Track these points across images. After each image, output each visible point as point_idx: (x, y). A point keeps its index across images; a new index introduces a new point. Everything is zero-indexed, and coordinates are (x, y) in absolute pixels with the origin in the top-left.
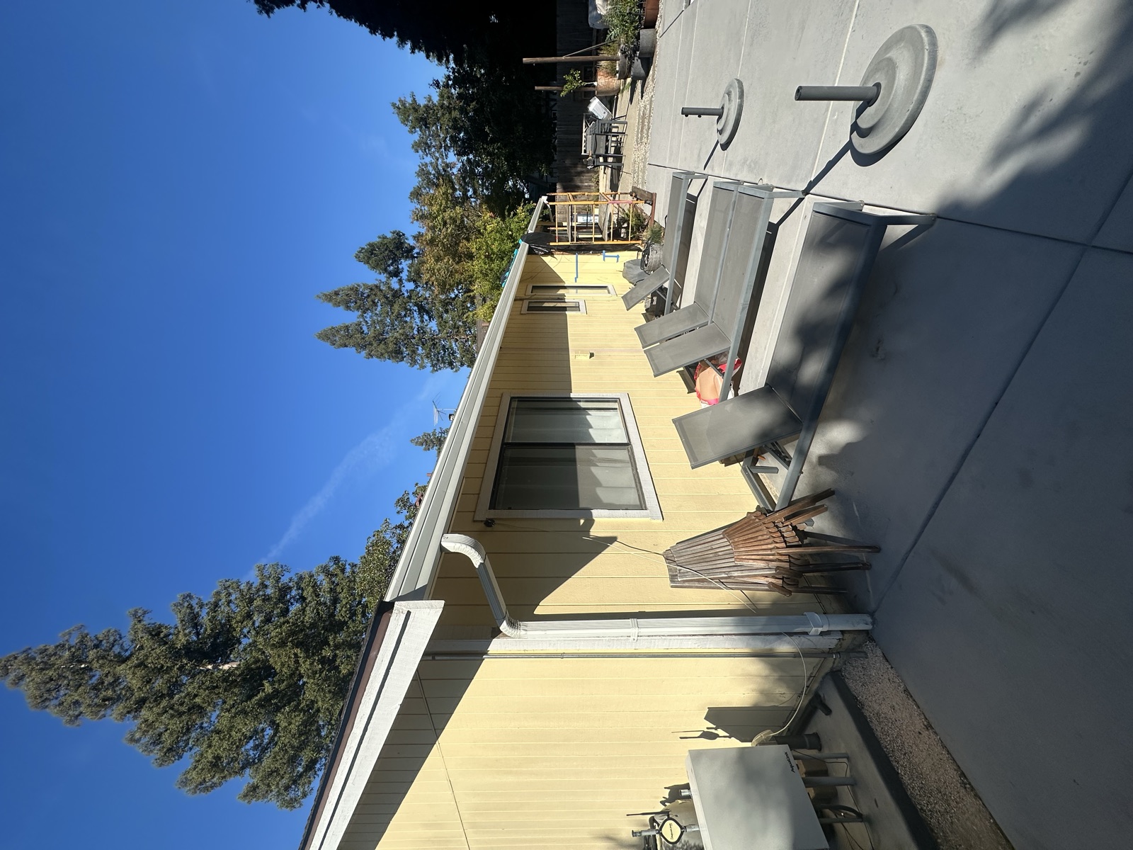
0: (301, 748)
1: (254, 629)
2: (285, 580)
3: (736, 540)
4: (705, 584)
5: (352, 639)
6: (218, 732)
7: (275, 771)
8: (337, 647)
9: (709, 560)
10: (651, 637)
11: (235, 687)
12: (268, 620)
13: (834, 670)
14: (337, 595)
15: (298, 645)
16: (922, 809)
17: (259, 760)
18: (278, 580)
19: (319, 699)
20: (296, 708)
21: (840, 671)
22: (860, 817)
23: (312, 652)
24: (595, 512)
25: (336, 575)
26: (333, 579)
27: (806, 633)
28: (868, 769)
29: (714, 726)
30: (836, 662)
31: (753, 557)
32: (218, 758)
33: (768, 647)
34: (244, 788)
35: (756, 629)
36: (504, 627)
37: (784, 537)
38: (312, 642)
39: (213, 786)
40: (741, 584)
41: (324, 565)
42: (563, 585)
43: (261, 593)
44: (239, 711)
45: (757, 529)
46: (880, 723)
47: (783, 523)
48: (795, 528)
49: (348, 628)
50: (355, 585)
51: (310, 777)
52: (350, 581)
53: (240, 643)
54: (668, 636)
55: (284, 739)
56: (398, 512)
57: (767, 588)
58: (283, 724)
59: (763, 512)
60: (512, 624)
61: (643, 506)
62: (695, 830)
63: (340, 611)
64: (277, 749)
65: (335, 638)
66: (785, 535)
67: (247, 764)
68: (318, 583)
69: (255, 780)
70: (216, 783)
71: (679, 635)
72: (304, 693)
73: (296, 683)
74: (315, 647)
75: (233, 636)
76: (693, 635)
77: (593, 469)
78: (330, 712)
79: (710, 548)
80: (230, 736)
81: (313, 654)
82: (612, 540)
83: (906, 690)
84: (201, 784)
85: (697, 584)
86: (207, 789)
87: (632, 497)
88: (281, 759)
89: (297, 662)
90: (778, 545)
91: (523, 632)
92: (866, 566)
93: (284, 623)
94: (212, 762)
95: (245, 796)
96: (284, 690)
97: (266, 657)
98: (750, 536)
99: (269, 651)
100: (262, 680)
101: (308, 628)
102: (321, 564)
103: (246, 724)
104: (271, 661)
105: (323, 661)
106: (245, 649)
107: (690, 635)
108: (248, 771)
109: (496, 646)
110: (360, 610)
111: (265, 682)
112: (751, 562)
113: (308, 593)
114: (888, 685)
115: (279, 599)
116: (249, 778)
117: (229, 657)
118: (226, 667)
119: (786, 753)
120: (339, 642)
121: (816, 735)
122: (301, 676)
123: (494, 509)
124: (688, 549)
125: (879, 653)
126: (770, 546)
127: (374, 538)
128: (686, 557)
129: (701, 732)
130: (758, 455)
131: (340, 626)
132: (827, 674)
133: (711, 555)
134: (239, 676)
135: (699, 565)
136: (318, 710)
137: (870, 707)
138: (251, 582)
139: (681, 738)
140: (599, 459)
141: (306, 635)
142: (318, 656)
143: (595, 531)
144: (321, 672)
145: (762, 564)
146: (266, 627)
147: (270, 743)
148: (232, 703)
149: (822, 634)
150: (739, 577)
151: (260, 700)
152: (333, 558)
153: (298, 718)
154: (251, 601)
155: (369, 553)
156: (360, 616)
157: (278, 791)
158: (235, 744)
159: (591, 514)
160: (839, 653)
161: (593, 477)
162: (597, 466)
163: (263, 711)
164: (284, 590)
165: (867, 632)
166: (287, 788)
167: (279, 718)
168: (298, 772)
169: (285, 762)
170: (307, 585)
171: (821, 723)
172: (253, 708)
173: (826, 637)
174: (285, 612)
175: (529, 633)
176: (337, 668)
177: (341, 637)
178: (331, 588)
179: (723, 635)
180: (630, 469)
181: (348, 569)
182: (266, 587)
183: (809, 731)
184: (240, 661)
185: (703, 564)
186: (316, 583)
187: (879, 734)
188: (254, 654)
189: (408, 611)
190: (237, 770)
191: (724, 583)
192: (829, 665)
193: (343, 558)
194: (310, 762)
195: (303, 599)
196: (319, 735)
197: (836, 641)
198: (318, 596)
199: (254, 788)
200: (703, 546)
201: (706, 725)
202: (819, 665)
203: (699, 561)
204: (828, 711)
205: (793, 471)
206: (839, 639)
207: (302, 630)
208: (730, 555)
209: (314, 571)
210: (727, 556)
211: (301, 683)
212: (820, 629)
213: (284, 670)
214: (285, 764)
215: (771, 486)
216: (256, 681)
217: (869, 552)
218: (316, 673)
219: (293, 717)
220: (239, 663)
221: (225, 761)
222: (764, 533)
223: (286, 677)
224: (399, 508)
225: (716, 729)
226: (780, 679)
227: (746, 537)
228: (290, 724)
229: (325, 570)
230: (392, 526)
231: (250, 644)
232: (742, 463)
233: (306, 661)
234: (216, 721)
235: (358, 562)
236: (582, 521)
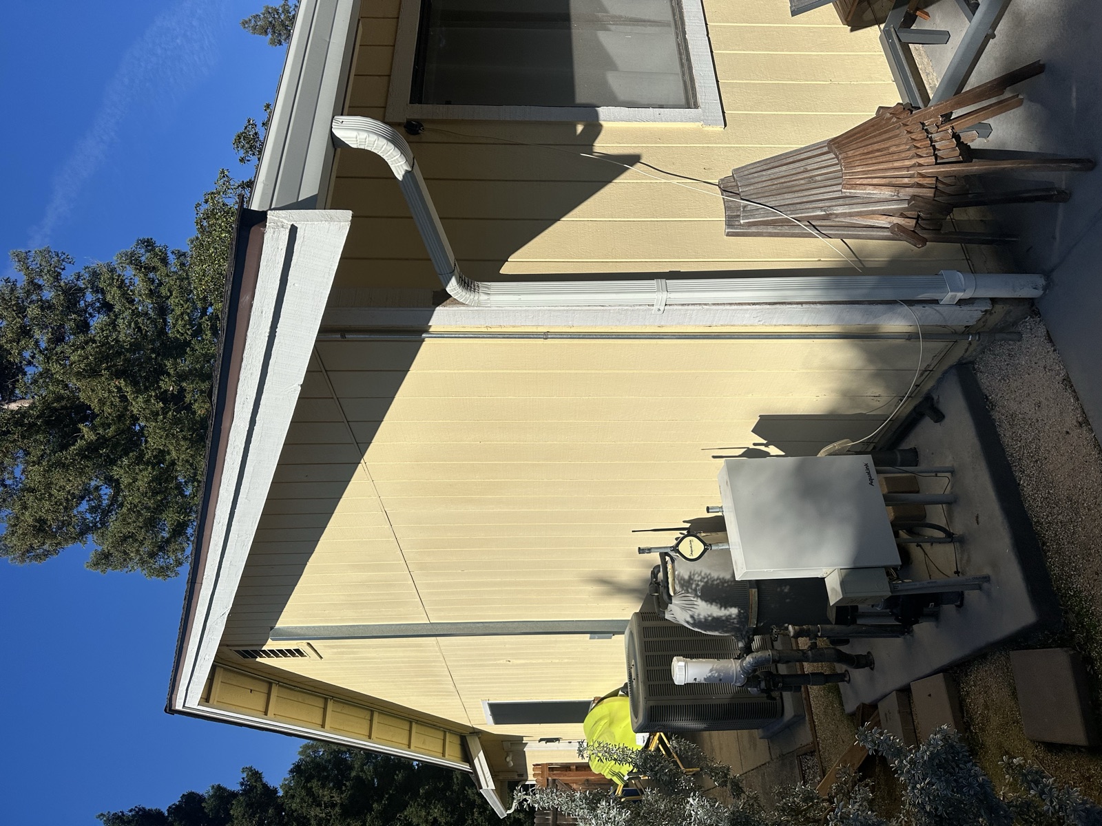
0: (160, 508)
1: (40, 351)
2: (68, 276)
3: (850, 153)
4: (786, 229)
5: (203, 367)
6: (32, 490)
7: (129, 537)
8: (182, 377)
9: (797, 188)
10: (686, 307)
11: (37, 432)
12: (58, 338)
13: (964, 362)
14: (164, 302)
15: (118, 374)
16: (1038, 522)
17: (103, 524)
18: (57, 277)
19: (171, 447)
20: (139, 459)
21: (973, 363)
22: (950, 537)
23: (144, 385)
24: (603, 111)
25: (154, 268)
26: (151, 275)
27: (936, 302)
28: (980, 483)
29: (765, 442)
30: (971, 349)
31: (875, 181)
32: (42, 521)
33: (870, 322)
34: (92, 556)
35: (857, 294)
36: (453, 287)
37: (935, 149)
38: (139, 370)
39: (46, 554)
40: (844, 230)
41: (129, 250)
42: (546, 232)
43: (34, 297)
44: (53, 463)
45: (891, 134)
46: (1012, 426)
47: (938, 127)
48: (956, 136)
49: (193, 350)
50: (189, 284)
51: (181, 544)
52: (182, 280)
53: (25, 374)
54: (714, 304)
55: (130, 498)
56: (242, 160)
57: (889, 234)
58: (125, 480)
59: (909, 108)
60: (466, 284)
61: (692, 102)
62: (724, 547)
63: (174, 325)
64: (124, 510)
65: (175, 365)
66: (938, 145)
67: (85, 530)
68: (127, 281)
69: (105, 547)
70: (49, 551)
71: (731, 304)
72: (146, 442)
73: (129, 428)
74: (147, 379)
75: (9, 362)
76: (754, 304)
77: (603, 36)
78: (191, 465)
79: (802, 169)
80: (51, 495)
81: (147, 389)
82: (634, 159)
83: (1067, 381)
84: (28, 551)
85: (770, 229)
86: (37, 557)
87: (674, 88)
88: (135, 522)
89: (124, 398)
90: (921, 161)
91: (483, 297)
92: (1063, 196)
93: (87, 343)
94: (35, 527)
95: (96, 564)
96: (113, 437)
97: (72, 392)
98: (876, 147)
99: (73, 383)
100: (75, 424)
101: (127, 350)
102: (124, 250)
103: (69, 480)
104: (82, 395)
105: (164, 397)
106: (35, 382)
107: (749, 304)
108: (91, 538)
109: (441, 318)
110: (206, 324)
111: (81, 426)
112: (870, 190)
113: (113, 295)
114: (1041, 375)
115: (68, 307)
116: (93, 545)
117: (12, 392)
118: (14, 406)
119: (866, 465)
120: (183, 370)
121: (915, 452)
122: (135, 419)
123: (420, 103)
124: (764, 173)
125: (1042, 331)
126: (907, 163)
127: (206, 206)
128: (760, 185)
129: (746, 449)
130: (917, 9)
131: (178, 349)
132: (951, 367)
133: (802, 182)
134: (38, 417)
135: (779, 197)
136: (173, 463)
137: (1004, 407)
138: (12, 279)
139: (714, 457)
140: (613, 17)
141: (127, 360)
142: (154, 390)
143: (602, 146)
144: (165, 414)
145: (886, 193)
146: (59, 349)
147: (112, 504)
148: (39, 453)
149: (961, 302)
150: (844, 215)
151: (81, 449)
152: (143, 242)
153: (145, 473)
154: (21, 310)
155: (202, 229)
156: (209, 333)
157: (141, 559)
158: (61, 504)
159: (596, 115)
160: (979, 333)
161: (600, 48)
162: (609, 30)
163: (90, 464)
164: (72, 295)
165: (1031, 301)
166: (152, 555)
167: (116, 472)
168: (163, 537)
169: (141, 525)
170: (109, 285)
171: (926, 435)
172: (74, 460)
173: (966, 308)
174: (84, 327)
175: (493, 298)
176: (188, 408)
177: (185, 365)
178: (151, 290)
179: (801, 303)
180: (673, 36)
181: (172, 259)
182: (40, 287)
183: (906, 445)
184: (33, 397)
185: (786, 196)
186: (123, 281)
187: (1006, 440)
188: (51, 388)
189: (292, 225)
190: (74, 535)
191: (819, 226)
192: (958, 354)
193: (159, 243)
194: (177, 526)
195: (107, 307)
196: (181, 493)
197: (980, 314)
198: (131, 302)
199: (106, 556)
200: (792, 166)
201: (753, 440)
202: (942, 354)
203: (780, 191)
204: (939, 416)
205: (980, 23)
206: (986, 311)
207: (119, 354)
208: (836, 179)
209: (115, 260)
210: (829, 183)
211: (138, 428)
212: (960, 295)
213: (107, 410)
214: (141, 528)
215: (930, 69)
216: (67, 426)
217: (1075, 169)
218: (157, 414)
219: (137, 471)
220: (31, 401)
221: (54, 526)
222: (901, 142)
223: (112, 420)
224: (242, 153)
225: (766, 445)
226: (878, 375)
227: (870, 148)
228: (135, 480)
229: (133, 260)
230: (236, 182)
231: (41, 374)
232: (882, 26)
233: (137, 397)
234: (23, 477)
235: (186, 248)
236: (580, 128)
